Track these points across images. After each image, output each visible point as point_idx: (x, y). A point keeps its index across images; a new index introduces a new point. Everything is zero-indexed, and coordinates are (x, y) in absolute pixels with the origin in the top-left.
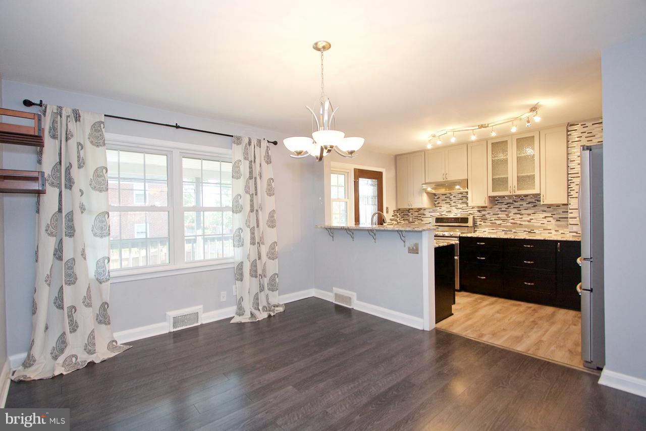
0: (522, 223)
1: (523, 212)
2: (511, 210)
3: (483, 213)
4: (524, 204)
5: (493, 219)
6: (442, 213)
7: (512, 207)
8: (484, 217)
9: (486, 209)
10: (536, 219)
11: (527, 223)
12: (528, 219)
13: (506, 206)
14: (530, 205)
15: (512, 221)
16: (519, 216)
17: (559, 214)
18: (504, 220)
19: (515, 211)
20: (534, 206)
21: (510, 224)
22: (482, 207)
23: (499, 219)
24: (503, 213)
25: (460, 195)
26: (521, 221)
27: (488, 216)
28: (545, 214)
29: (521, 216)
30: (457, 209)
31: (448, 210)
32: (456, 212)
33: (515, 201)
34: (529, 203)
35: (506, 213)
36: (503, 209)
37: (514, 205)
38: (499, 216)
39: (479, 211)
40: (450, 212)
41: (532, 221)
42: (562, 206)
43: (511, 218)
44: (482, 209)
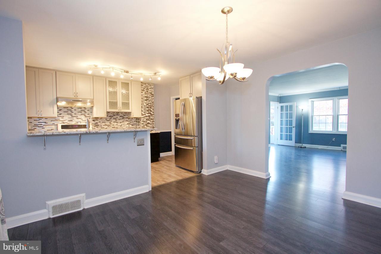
0: (118, 127)
1: (118, 121)
2: (112, 120)
3: (96, 121)
4: (118, 117)
5: (102, 125)
6: (64, 122)
7: (112, 118)
8: (96, 124)
9: (98, 119)
10: (123, 125)
11: (120, 127)
12: (120, 125)
13: (110, 118)
14: (121, 118)
15: (113, 126)
16: (116, 123)
17: (132, 122)
18: (108, 126)
19: (114, 120)
20: (123, 118)
21: (111, 128)
22: (95, 118)
23: (106, 125)
24: (108, 121)
25: (80, 110)
26: (117, 126)
27: (99, 124)
28: (127, 122)
29: (117, 124)
30: (77, 118)
31: (70, 119)
32: (77, 121)
33: (114, 115)
34: (121, 117)
35: (110, 122)
36: (108, 120)
37: (114, 117)
38: (106, 123)
39: (94, 120)
40: (72, 121)
41: (122, 126)
42: (134, 119)
43: (112, 124)
44: (95, 119)
